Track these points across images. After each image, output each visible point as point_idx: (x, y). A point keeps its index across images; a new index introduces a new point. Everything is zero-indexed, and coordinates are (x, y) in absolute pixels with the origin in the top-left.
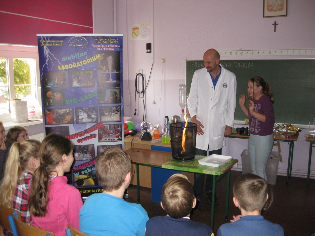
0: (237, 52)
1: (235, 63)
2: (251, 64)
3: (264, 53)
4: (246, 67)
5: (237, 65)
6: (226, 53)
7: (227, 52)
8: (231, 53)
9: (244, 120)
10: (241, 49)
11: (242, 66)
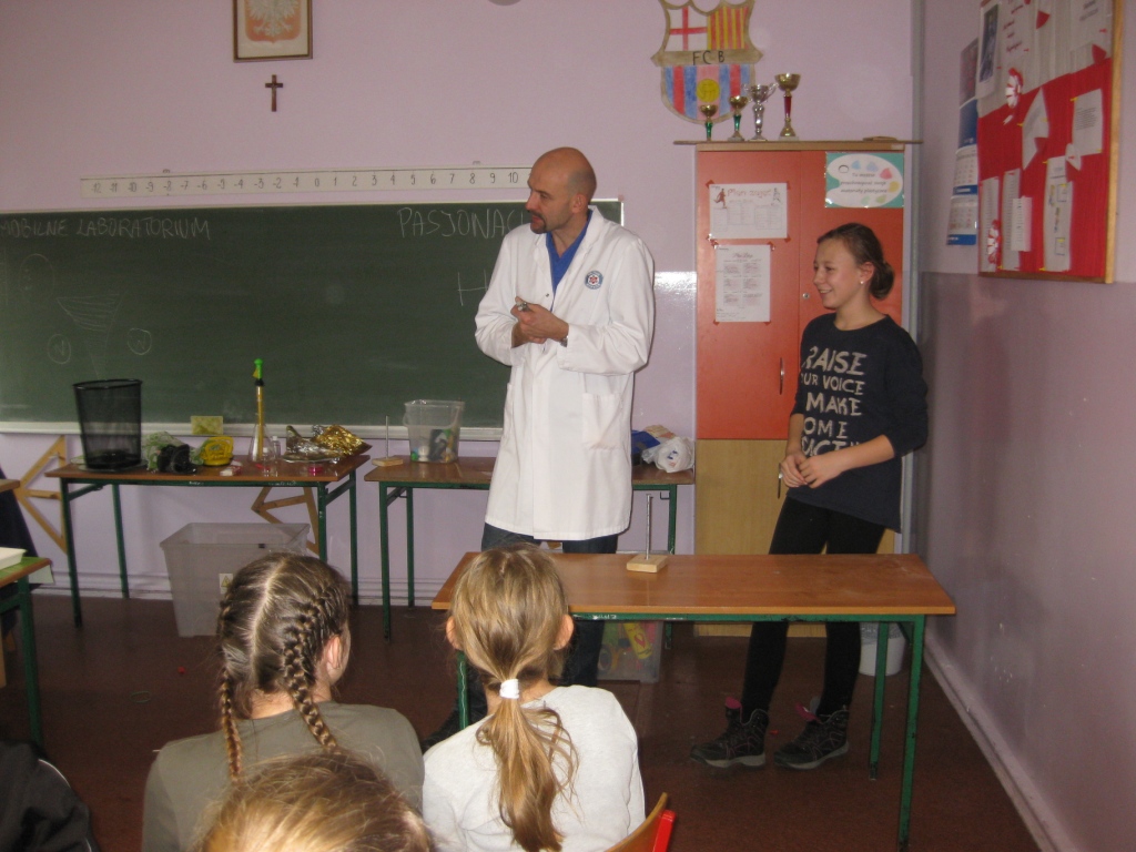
0: (154, 180)
1: (149, 221)
2: (201, 223)
3: (241, 183)
4: (184, 233)
5: (156, 227)
6: (115, 185)
7: (118, 181)
8: (133, 187)
9: (188, 421)
10: (167, 171)
11: (173, 231)
